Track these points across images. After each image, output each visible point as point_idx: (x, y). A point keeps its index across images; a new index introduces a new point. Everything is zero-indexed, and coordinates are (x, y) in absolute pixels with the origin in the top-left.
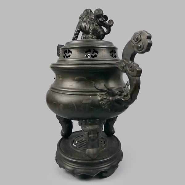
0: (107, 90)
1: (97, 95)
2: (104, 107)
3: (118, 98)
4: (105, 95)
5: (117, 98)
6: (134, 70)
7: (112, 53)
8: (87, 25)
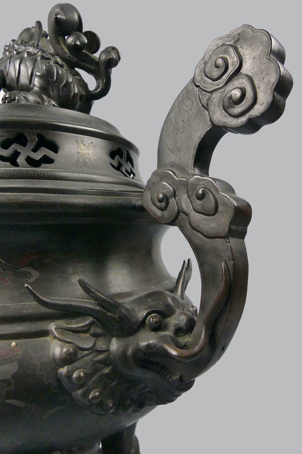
0: (98, 308)
1: (45, 333)
2: (80, 392)
3: (149, 346)
4: (86, 331)
5: (144, 344)
6: (217, 207)
7: (117, 157)
8: (22, 67)
